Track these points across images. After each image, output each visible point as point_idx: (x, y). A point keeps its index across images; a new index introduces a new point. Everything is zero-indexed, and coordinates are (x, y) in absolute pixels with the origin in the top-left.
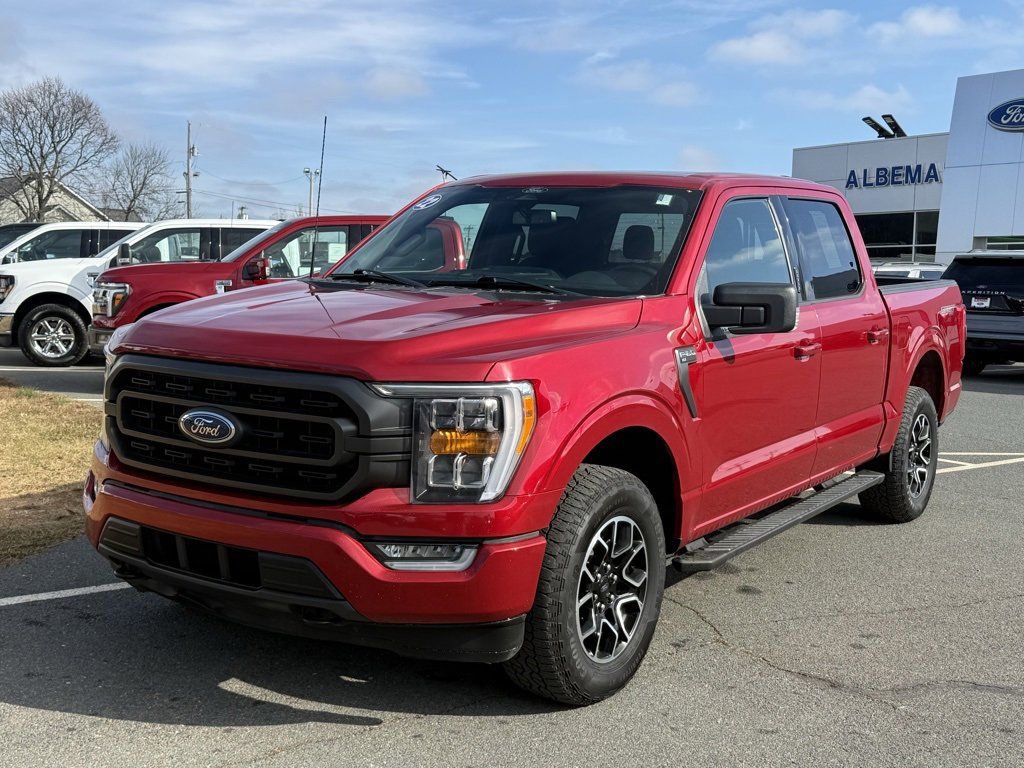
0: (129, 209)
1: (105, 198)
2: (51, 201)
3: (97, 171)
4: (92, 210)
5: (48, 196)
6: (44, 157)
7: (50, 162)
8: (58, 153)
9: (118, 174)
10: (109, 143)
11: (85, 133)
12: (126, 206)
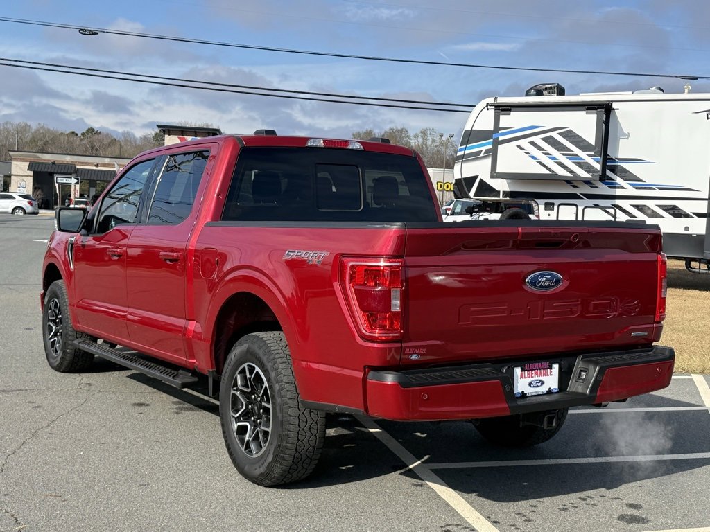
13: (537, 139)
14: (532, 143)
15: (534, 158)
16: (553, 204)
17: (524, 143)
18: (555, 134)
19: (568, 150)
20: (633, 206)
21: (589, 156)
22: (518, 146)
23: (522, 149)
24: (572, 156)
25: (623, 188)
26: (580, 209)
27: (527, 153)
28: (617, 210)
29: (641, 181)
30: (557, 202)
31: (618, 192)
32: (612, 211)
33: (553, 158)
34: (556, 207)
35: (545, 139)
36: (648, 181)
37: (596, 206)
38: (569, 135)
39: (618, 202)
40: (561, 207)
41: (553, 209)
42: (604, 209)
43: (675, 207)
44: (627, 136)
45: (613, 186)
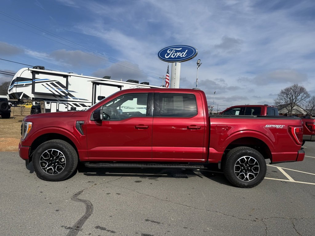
0: (312, 109)
1: (306, 107)
2: (294, 108)
3: (305, 102)
4: (304, 109)
5: (293, 107)
6: (293, 100)
7: (294, 101)
8: (296, 99)
9: (310, 102)
10: (308, 96)
11: (303, 94)
12: (311, 109)
13: (48, 83)
14: (47, 84)
15: (48, 88)
16: (49, 102)
17: (44, 84)
18: (54, 82)
19: (58, 87)
20: (73, 103)
21: (65, 89)
22: (42, 84)
23: (44, 85)
24: (60, 89)
25: (70, 99)
26: (58, 104)
27: (45, 87)
28: (69, 105)
29: (74, 97)
30: (51, 102)
31: (69, 100)
32: (67, 105)
33: (54, 89)
34: (50, 103)
35: (51, 83)
36: (76, 97)
37: (62, 103)
38: (58, 83)
39: (68, 102)
40: (52, 103)
41: (49, 104)
42: (64, 104)
43: (83, 104)
44: (71, 85)
45: (68, 98)
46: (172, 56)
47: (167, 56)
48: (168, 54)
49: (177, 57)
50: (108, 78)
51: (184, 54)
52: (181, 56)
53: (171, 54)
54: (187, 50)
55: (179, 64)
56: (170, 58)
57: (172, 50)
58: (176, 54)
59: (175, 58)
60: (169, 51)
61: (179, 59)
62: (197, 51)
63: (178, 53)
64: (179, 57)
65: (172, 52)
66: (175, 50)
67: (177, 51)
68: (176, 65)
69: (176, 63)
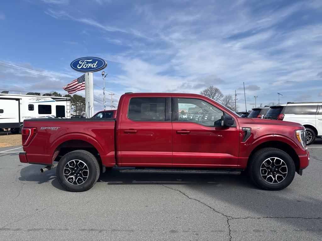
10: (222, 96)
11: (218, 94)
46: (84, 67)
47: (79, 66)
48: (80, 65)
49: (88, 67)
50: (7, 92)
51: (95, 65)
52: (92, 67)
53: (83, 65)
54: (97, 62)
55: (91, 74)
56: (82, 68)
57: (83, 61)
58: (87, 65)
59: (87, 69)
60: (81, 62)
61: (90, 69)
62: (106, 62)
63: (89, 64)
64: (90, 68)
65: (84, 63)
66: (86, 61)
67: (88, 63)
68: (88, 75)
69: (88, 73)
